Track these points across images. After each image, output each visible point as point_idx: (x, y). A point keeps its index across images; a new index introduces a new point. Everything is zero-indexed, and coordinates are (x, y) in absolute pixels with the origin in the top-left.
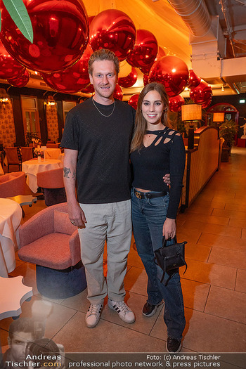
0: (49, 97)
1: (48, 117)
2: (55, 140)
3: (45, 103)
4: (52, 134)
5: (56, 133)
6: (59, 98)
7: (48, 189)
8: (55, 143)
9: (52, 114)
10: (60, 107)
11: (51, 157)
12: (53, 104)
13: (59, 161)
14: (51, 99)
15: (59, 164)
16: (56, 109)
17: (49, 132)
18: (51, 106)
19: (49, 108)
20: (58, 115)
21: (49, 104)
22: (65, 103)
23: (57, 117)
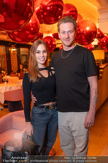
0: (12, 46)
1: (11, 57)
2: (16, 71)
3: (10, 50)
4: (14, 68)
5: (16, 67)
6: (18, 46)
7: (10, 102)
8: (15, 73)
9: (14, 56)
10: (19, 52)
11: (13, 82)
12: (14, 50)
13: (17, 85)
14: (13, 47)
15: (17, 86)
16: (16, 53)
17: (12, 67)
18: (14, 51)
19: (12, 52)
20: (17, 56)
21: (12, 50)
22: (22, 49)
23: (16, 58)
